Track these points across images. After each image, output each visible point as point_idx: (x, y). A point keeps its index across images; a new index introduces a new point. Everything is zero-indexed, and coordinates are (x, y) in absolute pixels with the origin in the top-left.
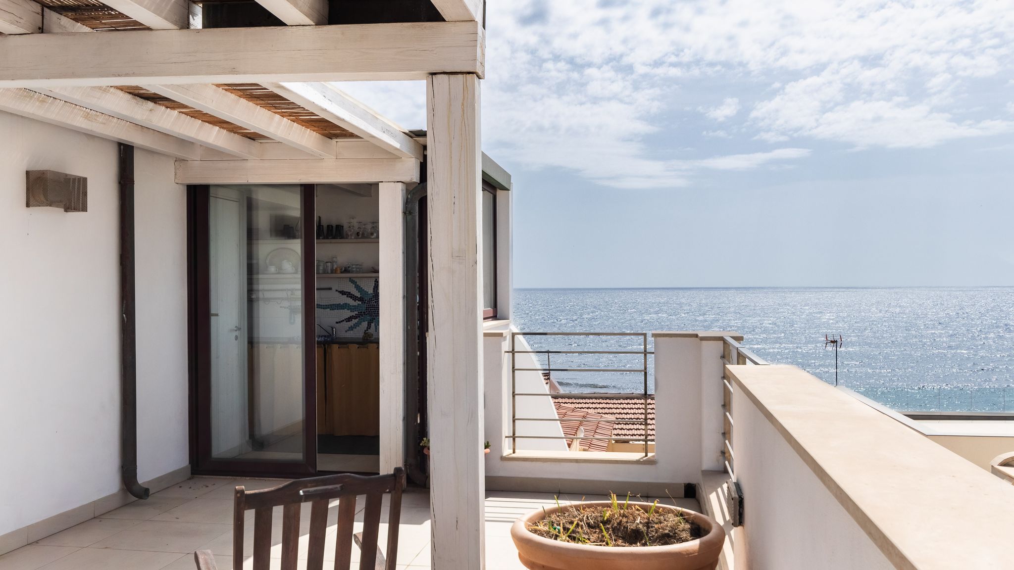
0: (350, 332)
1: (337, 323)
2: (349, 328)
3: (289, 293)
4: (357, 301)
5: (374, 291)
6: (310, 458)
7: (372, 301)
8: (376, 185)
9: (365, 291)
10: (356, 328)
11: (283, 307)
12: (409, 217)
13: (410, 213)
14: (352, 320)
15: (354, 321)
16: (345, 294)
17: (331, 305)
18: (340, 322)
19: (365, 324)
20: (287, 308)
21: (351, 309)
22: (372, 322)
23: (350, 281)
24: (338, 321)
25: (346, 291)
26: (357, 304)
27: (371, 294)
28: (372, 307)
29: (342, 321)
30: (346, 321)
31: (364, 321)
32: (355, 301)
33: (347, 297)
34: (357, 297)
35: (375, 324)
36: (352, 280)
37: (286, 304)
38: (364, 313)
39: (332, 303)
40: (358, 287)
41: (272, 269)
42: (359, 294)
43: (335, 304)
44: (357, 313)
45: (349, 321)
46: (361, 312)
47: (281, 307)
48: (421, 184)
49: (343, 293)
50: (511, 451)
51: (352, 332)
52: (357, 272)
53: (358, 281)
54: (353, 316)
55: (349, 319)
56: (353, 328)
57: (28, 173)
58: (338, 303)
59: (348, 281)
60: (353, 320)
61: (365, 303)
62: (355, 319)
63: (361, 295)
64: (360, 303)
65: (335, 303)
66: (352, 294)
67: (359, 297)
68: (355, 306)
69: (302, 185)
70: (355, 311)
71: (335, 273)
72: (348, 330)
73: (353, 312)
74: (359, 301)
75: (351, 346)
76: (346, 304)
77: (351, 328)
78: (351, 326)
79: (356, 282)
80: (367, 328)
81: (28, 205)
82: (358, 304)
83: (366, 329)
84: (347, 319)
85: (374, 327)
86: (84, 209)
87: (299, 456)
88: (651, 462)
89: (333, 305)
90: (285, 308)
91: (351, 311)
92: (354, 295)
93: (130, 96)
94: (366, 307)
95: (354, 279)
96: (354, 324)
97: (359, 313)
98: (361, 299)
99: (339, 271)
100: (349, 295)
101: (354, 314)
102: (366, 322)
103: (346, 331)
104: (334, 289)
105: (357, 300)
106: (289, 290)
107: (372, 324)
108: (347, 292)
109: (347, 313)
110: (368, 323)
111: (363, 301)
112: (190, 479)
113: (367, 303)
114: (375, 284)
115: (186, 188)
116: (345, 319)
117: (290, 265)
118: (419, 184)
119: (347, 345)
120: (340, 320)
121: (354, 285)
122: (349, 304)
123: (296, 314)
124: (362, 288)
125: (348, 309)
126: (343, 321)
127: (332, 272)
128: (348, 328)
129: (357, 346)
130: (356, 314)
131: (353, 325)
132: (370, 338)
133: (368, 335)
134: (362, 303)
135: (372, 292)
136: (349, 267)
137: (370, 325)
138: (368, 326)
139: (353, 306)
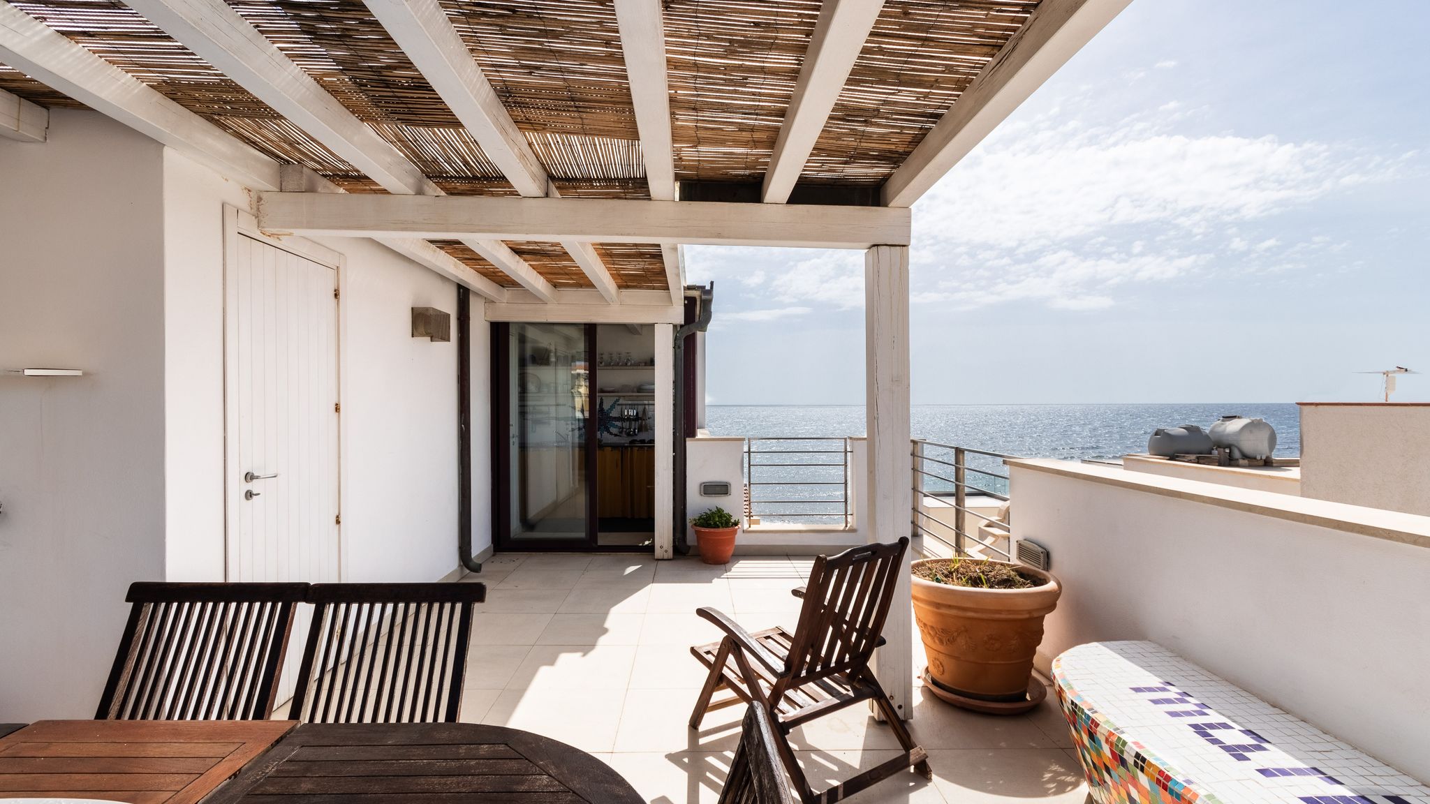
6: (592, 536)
8: (653, 325)
12: (678, 351)
13: (679, 347)
48: (687, 327)
50: (748, 526)
57: (412, 308)
69: (585, 324)
81: (413, 336)
86: (449, 341)
87: (582, 535)
88: (853, 531)
93: (509, 250)
112: (493, 555)
114: (601, 401)
115: (489, 324)
118: (681, 326)
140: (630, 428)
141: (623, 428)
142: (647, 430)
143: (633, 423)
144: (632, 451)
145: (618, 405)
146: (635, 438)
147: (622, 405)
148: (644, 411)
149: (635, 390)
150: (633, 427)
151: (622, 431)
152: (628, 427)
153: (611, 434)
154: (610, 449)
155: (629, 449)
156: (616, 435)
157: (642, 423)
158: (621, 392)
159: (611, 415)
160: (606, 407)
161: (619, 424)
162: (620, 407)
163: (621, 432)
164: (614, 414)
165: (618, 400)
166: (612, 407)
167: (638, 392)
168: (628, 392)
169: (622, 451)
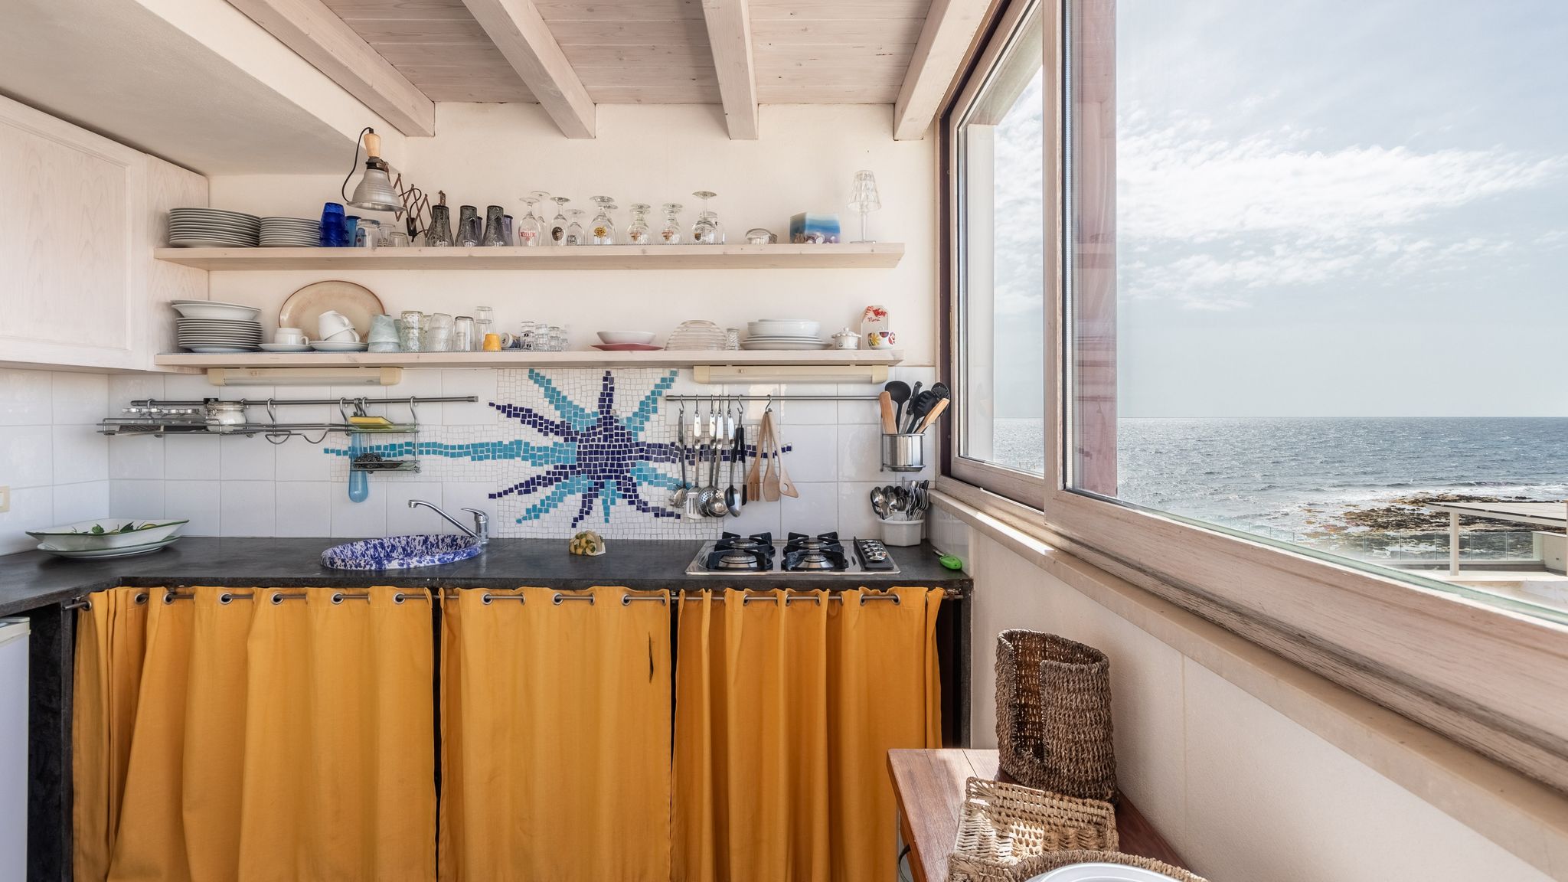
0: (529, 522)
1: (492, 496)
2: (528, 511)
3: (350, 410)
4: (551, 435)
5: (600, 407)
7: (595, 434)
9: (576, 407)
10: (547, 511)
11: (333, 451)
14: (535, 490)
15: (543, 492)
16: (517, 415)
17: (474, 446)
18: (500, 495)
19: (573, 502)
20: (345, 453)
21: (533, 456)
22: (596, 496)
23: (531, 377)
24: (495, 492)
25: (519, 406)
26: (551, 445)
27: (595, 414)
28: (596, 453)
29: (506, 493)
30: (520, 493)
31: (572, 492)
32: (546, 434)
33: (523, 422)
34: (552, 423)
35: (605, 502)
36: (538, 375)
37: (342, 442)
38: (572, 467)
39: (477, 441)
40: (554, 396)
41: (290, 337)
42: (558, 413)
43: (487, 444)
44: (551, 468)
45: (528, 492)
46: (564, 467)
47: (326, 451)
49: (509, 411)
51: (535, 521)
52: (552, 349)
53: (554, 377)
54: (539, 477)
55: (527, 487)
56: (540, 511)
58: (495, 440)
59: (526, 376)
60: (540, 488)
61: (574, 440)
62: (545, 485)
63: (562, 416)
64: (560, 439)
65: (484, 440)
66: (536, 415)
67: (558, 422)
68: (546, 448)
70: (547, 463)
71: (484, 350)
72: (525, 518)
73: (541, 465)
74: (557, 433)
75: (530, 593)
76: (519, 442)
77: (534, 513)
78: (534, 506)
79: (549, 381)
80: (581, 511)
82: (555, 444)
83: (577, 515)
84: (522, 485)
85: (601, 508)
89: (482, 445)
90: (338, 453)
91: (534, 464)
92: (541, 418)
94: (579, 453)
95: (543, 372)
96: (542, 502)
97: (556, 467)
98: (563, 430)
99: (496, 345)
100: (528, 417)
101: (541, 471)
102: (579, 496)
103: (519, 521)
104: (483, 401)
105: (552, 430)
106: (346, 402)
107: (594, 500)
108: (522, 409)
109: (522, 470)
110: (584, 496)
111: (569, 434)
113: (581, 441)
114: (605, 386)
116: (516, 487)
117: (344, 325)
119: (518, 591)
120: (501, 490)
121: (542, 389)
122: (527, 444)
123: (372, 472)
124: (565, 398)
125: (525, 459)
126: (511, 490)
127: (475, 347)
128: (524, 513)
129: (555, 593)
130: (548, 473)
131: (538, 503)
132: (593, 550)
133: (588, 542)
134: (566, 440)
135: (596, 409)
136: (526, 335)
137: (591, 502)
138: (584, 503)
139: (539, 449)
140: (713, 487)
141: (685, 486)
142: (776, 496)
143: (725, 466)
144: (718, 608)
145: (670, 399)
146: (730, 525)
147: (682, 399)
148: (766, 422)
149: (734, 338)
150: (723, 484)
151: (684, 498)
152: (704, 483)
153: (644, 508)
154: (620, 593)
155: (708, 596)
156: (659, 513)
157: (756, 468)
158: (678, 348)
159: (642, 437)
160: (624, 408)
161: (671, 470)
162: (675, 407)
163: (678, 504)
164: (656, 431)
165: (666, 383)
166: (647, 408)
167: (744, 347)
168: (708, 347)
169: (674, 606)
